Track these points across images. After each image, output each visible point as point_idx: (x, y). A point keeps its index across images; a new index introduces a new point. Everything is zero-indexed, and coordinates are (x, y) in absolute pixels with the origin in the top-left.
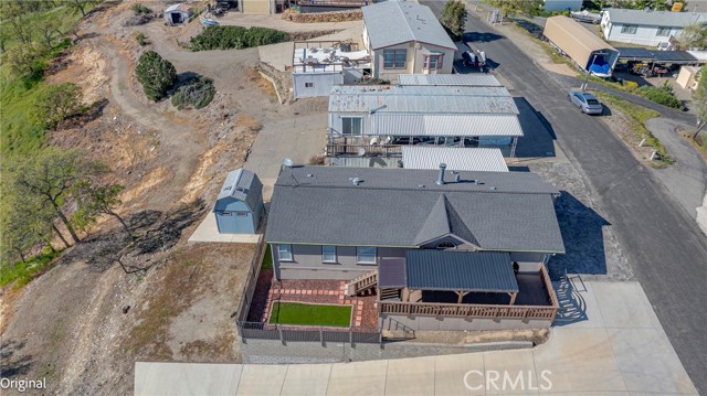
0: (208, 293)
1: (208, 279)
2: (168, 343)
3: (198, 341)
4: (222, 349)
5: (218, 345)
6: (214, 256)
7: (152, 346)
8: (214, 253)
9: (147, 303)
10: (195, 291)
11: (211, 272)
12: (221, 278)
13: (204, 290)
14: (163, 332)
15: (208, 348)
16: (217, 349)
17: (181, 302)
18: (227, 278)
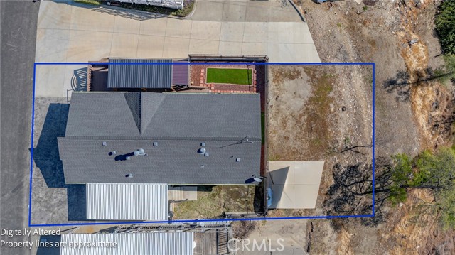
0: (297, 114)
1: (301, 128)
2: (309, 78)
3: (293, 79)
4: (278, 75)
5: (281, 77)
6: (302, 149)
7: (317, 76)
8: (304, 151)
9: (332, 109)
10: (306, 117)
11: (300, 133)
12: (293, 128)
13: (301, 118)
14: (315, 86)
15: (286, 75)
16: (281, 74)
17: (311, 107)
18: (289, 128)
